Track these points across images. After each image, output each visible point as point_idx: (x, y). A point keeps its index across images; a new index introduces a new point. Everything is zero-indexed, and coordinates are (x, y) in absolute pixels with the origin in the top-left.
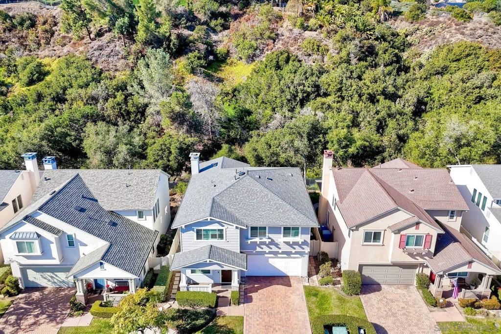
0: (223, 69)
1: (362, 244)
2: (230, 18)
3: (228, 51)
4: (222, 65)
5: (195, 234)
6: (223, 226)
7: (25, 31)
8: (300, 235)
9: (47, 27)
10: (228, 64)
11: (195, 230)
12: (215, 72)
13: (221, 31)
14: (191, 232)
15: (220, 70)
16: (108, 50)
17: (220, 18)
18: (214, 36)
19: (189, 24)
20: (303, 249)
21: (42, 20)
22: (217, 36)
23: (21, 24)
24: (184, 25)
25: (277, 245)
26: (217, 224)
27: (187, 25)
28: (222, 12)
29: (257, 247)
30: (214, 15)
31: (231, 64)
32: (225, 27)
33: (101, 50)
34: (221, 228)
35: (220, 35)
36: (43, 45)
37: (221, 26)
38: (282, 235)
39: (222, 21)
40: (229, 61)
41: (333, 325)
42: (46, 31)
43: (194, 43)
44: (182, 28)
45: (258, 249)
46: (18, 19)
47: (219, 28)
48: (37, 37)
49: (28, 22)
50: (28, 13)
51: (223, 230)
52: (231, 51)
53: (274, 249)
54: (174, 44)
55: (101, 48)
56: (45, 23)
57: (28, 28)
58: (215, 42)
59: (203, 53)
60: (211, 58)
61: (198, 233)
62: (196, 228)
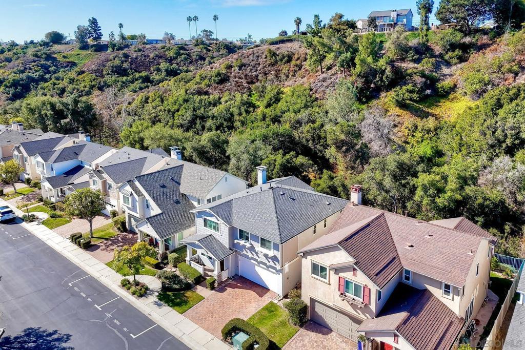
0: (441, 104)
1: (311, 275)
2: (471, 49)
3: (455, 86)
4: (442, 100)
5: (203, 222)
7: (282, 66)
8: (272, 249)
9: (298, 62)
10: (449, 99)
12: (428, 107)
13: (456, 64)
14: (201, 218)
15: (436, 106)
16: (329, 81)
17: (458, 49)
18: (446, 69)
19: (416, 57)
20: (276, 265)
21: (296, 56)
22: (449, 70)
23: (281, 60)
24: (411, 59)
25: (256, 253)
26: (214, 217)
27: (414, 58)
28: (464, 43)
29: (243, 249)
30: (453, 47)
31: (452, 100)
32: (462, 59)
33: (324, 81)
34: (217, 221)
35: (454, 68)
36: (290, 77)
37: (458, 59)
38: (260, 244)
39: (460, 53)
40: (451, 96)
41: (243, 331)
42: (296, 66)
43: (411, 77)
44: (407, 61)
46: (280, 56)
47: (455, 60)
48: (288, 71)
49: (286, 58)
50: (288, 52)
51: (218, 224)
52: (458, 86)
53: (255, 256)
54: (387, 77)
55: (324, 80)
56: (298, 59)
57: (285, 63)
58: (445, 75)
59: (419, 86)
60: (428, 92)
61: (205, 221)
62: (204, 217)
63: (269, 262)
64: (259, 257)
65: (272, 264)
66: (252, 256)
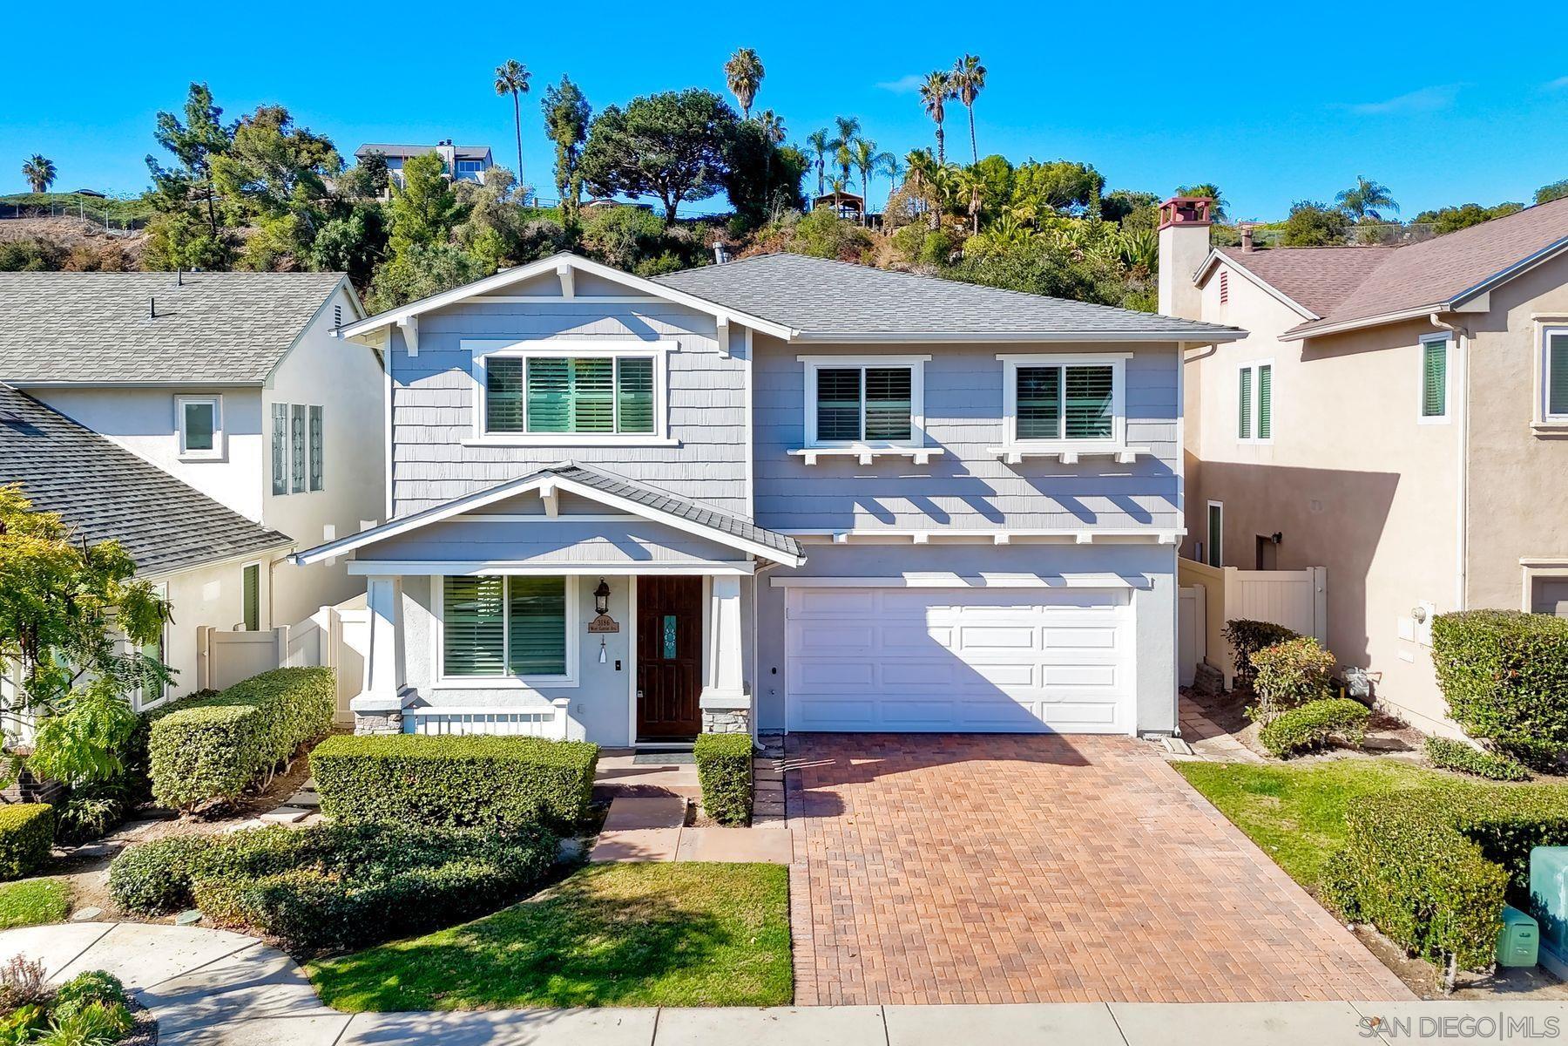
1: (1537, 422)
2: (700, 256)
5: (478, 394)
6: (651, 336)
8: (1118, 423)
11: (480, 362)
14: (455, 377)
17: (667, 252)
20: (1143, 517)
21: (82, 258)
25: (978, 495)
26: (611, 324)
28: (677, 239)
29: (858, 508)
30: (650, 247)
34: (635, 347)
38: (1009, 423)
39: (676, 262)
45: (866, 526)
51: (646, 363)
53: (966, 524)
61: (493, 385)
62: (482, 353)
63: (1089, 517)
64: (996, 517)
65: (1113, 523)
66: (942, 531)
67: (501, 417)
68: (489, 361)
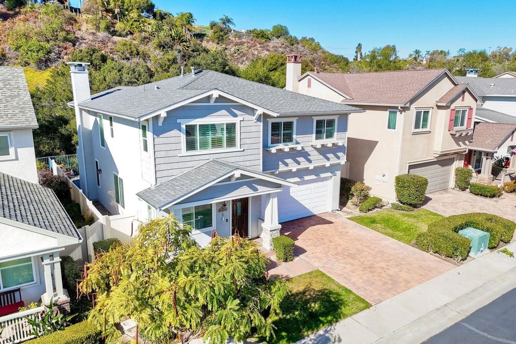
1: (412, 131)
6: (235, 116)
11: (183, 127)
20: (338, 158)
26: (224, 112)
34: (230, 120)
38: (314, 135)
45: (282, 168)
52: (8, 56)
53: (304, 164)
61: (188, 134)
62: (184, 123)
63: (329, 159)
64: (310, 161)
65: (333, 160)
66: (298, 167)
67: (191, 145)
68: (186, 126)
